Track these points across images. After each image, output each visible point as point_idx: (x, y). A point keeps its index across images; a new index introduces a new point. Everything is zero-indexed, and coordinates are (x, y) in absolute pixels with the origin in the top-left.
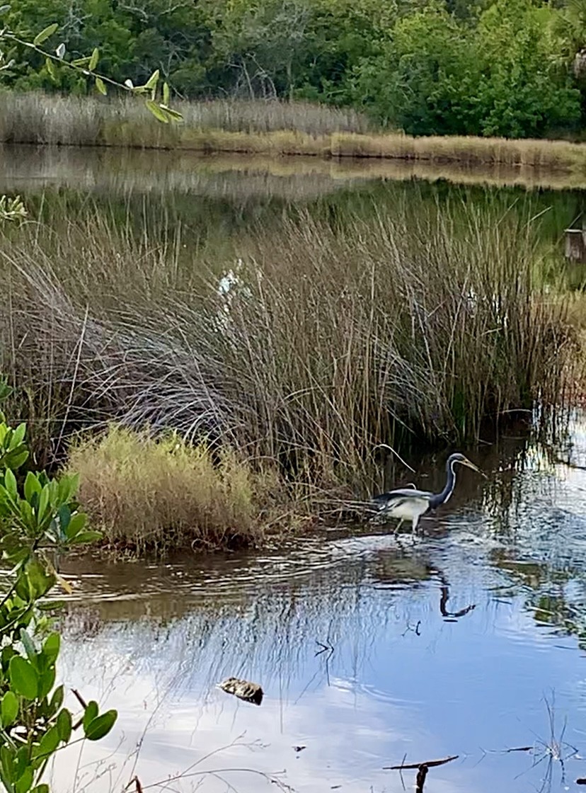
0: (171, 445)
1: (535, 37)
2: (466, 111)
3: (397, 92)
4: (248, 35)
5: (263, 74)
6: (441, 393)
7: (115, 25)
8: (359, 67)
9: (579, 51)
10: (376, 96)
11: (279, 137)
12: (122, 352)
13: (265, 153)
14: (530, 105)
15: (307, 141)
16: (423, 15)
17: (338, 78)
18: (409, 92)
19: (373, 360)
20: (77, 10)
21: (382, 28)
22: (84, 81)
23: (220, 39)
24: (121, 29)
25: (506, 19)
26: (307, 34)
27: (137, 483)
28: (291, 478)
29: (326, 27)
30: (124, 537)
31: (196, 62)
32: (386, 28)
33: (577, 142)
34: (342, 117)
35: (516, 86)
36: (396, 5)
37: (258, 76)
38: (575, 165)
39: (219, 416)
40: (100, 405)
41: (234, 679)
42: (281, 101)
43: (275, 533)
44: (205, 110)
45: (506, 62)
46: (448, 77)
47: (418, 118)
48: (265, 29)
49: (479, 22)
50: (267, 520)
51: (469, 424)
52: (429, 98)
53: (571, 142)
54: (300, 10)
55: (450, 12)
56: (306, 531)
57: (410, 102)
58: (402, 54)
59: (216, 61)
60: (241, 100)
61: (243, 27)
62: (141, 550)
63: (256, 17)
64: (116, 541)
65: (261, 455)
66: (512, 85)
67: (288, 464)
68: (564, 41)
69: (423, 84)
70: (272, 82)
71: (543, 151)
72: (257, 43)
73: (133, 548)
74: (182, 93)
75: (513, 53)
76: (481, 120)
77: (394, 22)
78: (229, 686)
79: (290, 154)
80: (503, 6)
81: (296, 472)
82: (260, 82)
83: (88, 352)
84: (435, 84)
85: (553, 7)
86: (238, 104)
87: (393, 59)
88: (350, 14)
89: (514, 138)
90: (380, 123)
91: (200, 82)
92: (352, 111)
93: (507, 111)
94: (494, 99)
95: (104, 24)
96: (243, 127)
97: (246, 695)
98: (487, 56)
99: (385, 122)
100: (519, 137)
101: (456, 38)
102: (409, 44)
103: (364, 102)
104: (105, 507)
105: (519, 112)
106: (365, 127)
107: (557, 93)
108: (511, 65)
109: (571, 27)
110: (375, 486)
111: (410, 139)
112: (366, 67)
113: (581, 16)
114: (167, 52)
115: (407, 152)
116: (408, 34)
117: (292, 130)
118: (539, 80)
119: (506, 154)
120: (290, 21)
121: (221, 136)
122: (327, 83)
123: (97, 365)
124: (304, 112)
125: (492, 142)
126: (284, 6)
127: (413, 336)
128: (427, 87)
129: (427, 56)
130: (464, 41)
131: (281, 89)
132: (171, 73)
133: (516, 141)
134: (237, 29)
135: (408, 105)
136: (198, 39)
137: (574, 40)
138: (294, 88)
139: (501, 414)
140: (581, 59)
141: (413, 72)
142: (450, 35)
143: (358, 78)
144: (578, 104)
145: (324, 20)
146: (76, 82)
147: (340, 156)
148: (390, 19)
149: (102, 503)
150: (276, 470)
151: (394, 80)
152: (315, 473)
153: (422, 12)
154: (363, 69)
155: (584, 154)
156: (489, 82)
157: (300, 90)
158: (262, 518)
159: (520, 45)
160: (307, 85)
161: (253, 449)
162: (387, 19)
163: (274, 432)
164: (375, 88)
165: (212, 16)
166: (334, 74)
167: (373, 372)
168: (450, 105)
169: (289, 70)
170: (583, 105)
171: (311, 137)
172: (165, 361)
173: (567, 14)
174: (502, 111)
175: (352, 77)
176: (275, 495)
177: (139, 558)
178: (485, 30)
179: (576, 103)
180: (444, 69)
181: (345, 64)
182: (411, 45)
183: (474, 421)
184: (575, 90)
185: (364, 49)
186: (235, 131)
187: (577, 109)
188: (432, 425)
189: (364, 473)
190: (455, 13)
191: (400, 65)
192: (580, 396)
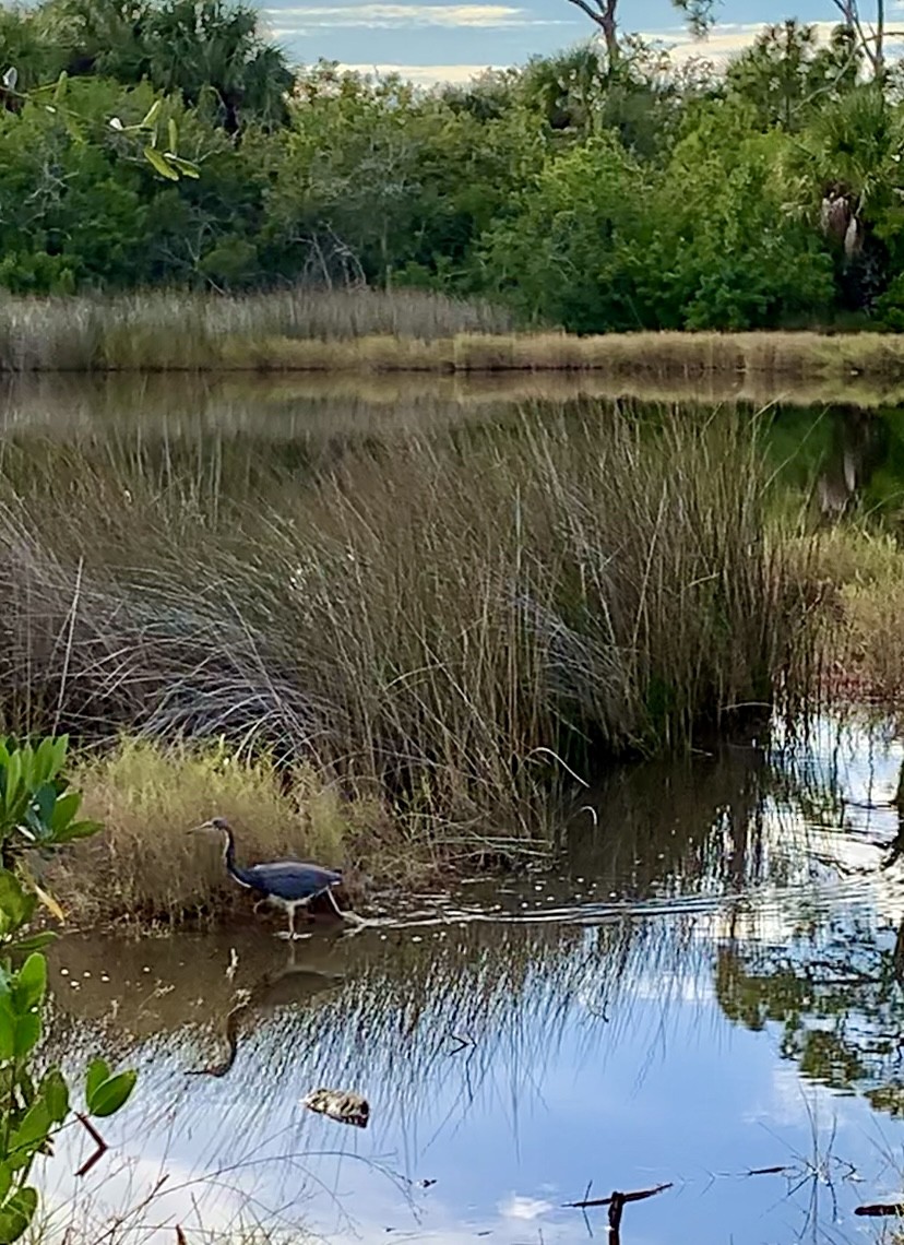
0: (217, 760)
1: (758, 177)
2: (659, 294)
3: (550, 269)
4: (320, 192)
5: (344, 251)
6: (631, 680)
7: (114, 186)
8: (492, 233)
9: (827, 196)
10: (520, 278)
11: (372, 345)
12: (136, 629)
13: (352, 369)
14: (753, 281)
15: (415, 348)
16: (586, 151)
17: (459, 252)
18: (569, 269)
19: (523, 632)
20: (56, 166)
21: (523, 174)
22: (70, 272)
23: (278, 201)
24: (124, 193)
25: (714, 152)
26: (408, 188)
27: (166, 818)
28: (402, 804)
29: (438, 177)
30: (151, 901)
31: (241, 238)
32: (529, 173)
33: (830, 334)
34: (467, 310)
35: (732, 253)
36: (544, 138)
37: (338, 254)
38: (828, 367)
39: (290, 719)
40: (106, 712)
41: (324, 1091)
42: (373, 290)
43: (383, 889)
44: (258, 308)
45: (716, 217)
46: (628, 243)
47: (584, 308)
48: (346, 182)
49: (671, 157)
50: (369, 871)
51: (676, 726)
52: (601, 277)
53: (821, 333)
54: (397, 150)
55: (627, 147)
56: (431, 885)
57: (572, 283)
58: (556, 212)
59: (271, 236)
60: (312, 292)
61: (310, 180)
62: (177, 921)
63: (330, 165)
64: (138, 908)
65: (356, 774)
66: (728, 251)
67: (398, 786)
68: (803, 181)
69: (590, 255)
70: (358, 262)
71: (779, 347)
72: (333, 204)
73: (164, 918)
74: (221, 286)
75: (726, 203)
76: (682, 307)
77: (542, 163)
78: (315, 1101)
79: (390, 370)
80: (707, 133)
81: (411, 797)
82: (340, 263)
83: (85, 631)
84: (610, 254)
85: (784, 131)
86: (306, 298)
87: (541, 221)
88: (474, 155)
89: (733, 332)
90: (526, 318)
91: (248, 266)
92: (483, 301)
93: (721, 291)
94: (699, 274)
95: (98, 185)
96: (316, 330)
97: (344, 1114)
98: (686, 209)
99: (535, 315)
100: (740, 329)
101: (639, 184)
102: (566, 195)
103: (501, 287)
104: (118, 857)
105: (739, 291)
106: (505, 325)
107: (796, 260)
108: (724, 223)
109: (814, 158)
110: (533, 816)
111: (574, 340)
112: (501, 233)
113: (828, 143)
114: (195, 224)
115: (569, 358)
116: (564, 180)
117: (392, 333)
118: (768, 243)
119: (722, 355)
120: (382, 168)
121: (283, 346)
122: (442, 260)
123: (99, 650)
124: (409, 304)
125: (700, 337)
126: (372, 146)
127: (584, 594)
128: (596, 260)
129: (596, 213)
130: (651, 187)
131: (373, 275)
132: (201, 258)
133: (735, 335)
134: (302, 184)
135: (568, 288)
136: (243, 202)
137: (818, 179)
138: (393, 271)
139: (724, 712)
140: (830, 207)
141: (574, 238)
142: (630, 179)
143: (489, 250)
144: (830, 276)
145: (434, 164)
146: (58, 277)
147: (468, 370)
148: (535, 160)
149: (114, 852)
150: (380, 795)
151: (545, 251)
152: (440, 798)
153: (584, 146)
154: (497, 237)
155: (842, 349)
156: (691, 249)
157: (403, 272)
158: (361, 868)
159: (737, 190)
160: (412, 265)
161: (343, 766)
162: (531, 159)
163: (375, 740)
164: (517, 265)
165: (262, 166)
166: (453, 246)
167: (524, 650)
168: (634, 286)
169: (384, 243)
170: (838, 277)
171: (422, 342)
172: (203, 641)
173: (806, 141)
174: (714, 291)
175: (481, 249)
176: (379, 833)
177: (175, 932)
178: (682, 170)
179: (827, 275)
180: (622, 231)
181: (469, 230)
182: (569, 197)
183: (683, 720)
184: (823, 254)
185: (498, 207)
186: (305, 338)
187: (828, 283)
188: (618, 728)
189: (516, 795)
190: (636, 148)
191: (554, 227)
192: (846, 684)
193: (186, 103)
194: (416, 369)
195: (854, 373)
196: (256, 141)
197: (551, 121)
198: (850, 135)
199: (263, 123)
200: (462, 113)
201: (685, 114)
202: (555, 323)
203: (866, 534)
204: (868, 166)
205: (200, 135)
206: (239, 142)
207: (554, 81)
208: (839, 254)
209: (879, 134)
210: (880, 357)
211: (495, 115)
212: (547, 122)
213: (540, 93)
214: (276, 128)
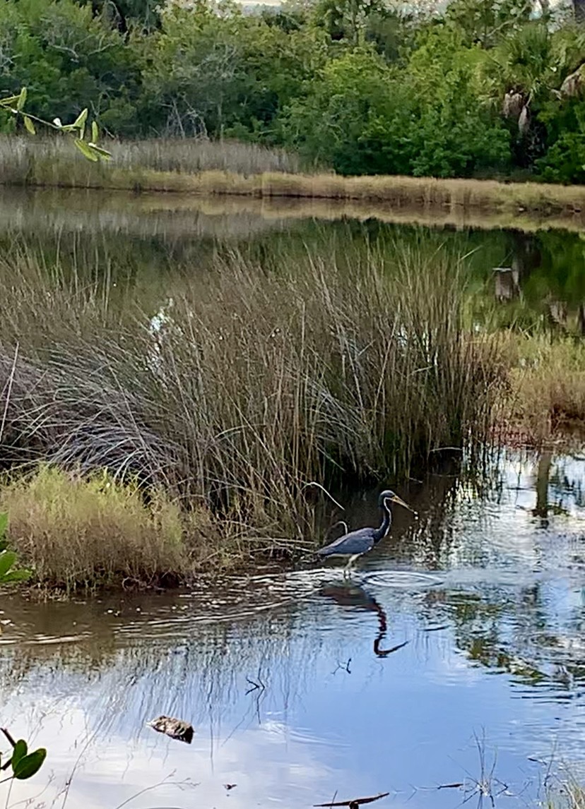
0: (102, 483)
1: (464, 78)
2: (396, 151)
3: (327, 132)
4: (179, 75)
5: (194, 114)
6: (372, 432)
7: (46, 64)
8: (290, 106)
9: (508, 92)
10: (307, 137)
11: (209, 177)
12: (52, 391)
13: (195, 192)
14: (460, 145)
15: (238, 180)
16: (353, 56)
17: (268, 118)
18: (339, 132)
19: (303, 398)
20: (7, 49)
21: (313, 69)
22: (14, 120)
23: (151, 79)
24: (52, 69)
25: (436, 60)
26: (237, 75)
27: (67, 522)
28: (221, 516)
29: (257, 68)
30: (55, 575)
31: (127, 102)
32: (316, 68)
33: (507, 182)
34: (273, 156)
35: (446, 126)
36: (326, 46)
37: (189, 116)
38: (504, 205)
39: (150, 454)
40: (30, 444)
41: (165, 718)
42: (211, 140)
43: (206, 571)
44: (136, 149)
45: (436, 102)
46: (378, 117)
47: (348, 158)
48: (197, 69)
49: (409, 62)
50: (198, 558)
51: (400, 462)
52: (360, 138)
53: (500, 182)
54: (230, 50)
55: (380, 53)
56: (237, 570)
57: (341, 142)
58: (333, 94)
59: (146, 102)
60: (172, 140)
61: (173, 67)
62: (72, 590)
63: (186, 57)
64: (47, 579)
65: (192, 493)
66: (442, 125)
67: (219, 502)
68: (493, 82)
69: (353, 124)
70: (202, 121)
71: (474, 190)
72: (188, 83)
73: (63, 587)
74: (112, 133)
75: (443, 94)
76: (411, 160)
77: (325, 62)
78: (159, 724)
79: (220, 194)
80: (433, 47)
81: (227, 511)
82: (190, 122)
83: (18, 391)
84: (366, 124)
85: (482, 47)
86: (168, 144)
87: (323, 100)
88: (280, 55)
90: (310, 163)
91: (131, 121)
92: (283, 150)
93: (437, 151)
94: (424, 139)
95: (34, 63)
96: (173, 166)
97: (176, 734)
98: (417, 96)
99: (316, 160)
100: (449, 176)
101: (387, 78)
102: (339, 85)
103: (295, 142)
104: (35, 546)
105: (449, 152)
106: (296, 166)
107: (487, 133)
108: (441, 106)
109: (501, 67)
110: (305, 525)
111: (340, 179)
112: (297, 107)
113: (510, 57)
114: (97, 92)
115: (338, 192)
116: (338, 74)
117: (222, 169)
118: (469, 121)
119: (436, 193)
120: (221, 61)
121: (152, 175)
122: (257, 123)
123: (28, 404)
124: (238, 151)
125: (423, 181)
126: (214, 46)
127: (344, 375)
128: (357, 127)
129: (358, 96)
130: (394, 81)
131: (211, 129)
132: (100, 113)
133: (446, 181)
134: (168, 69)
135: (339, 144)
136: (128, 78)
137: (503, 81)
138: (225, 128)
139: (431, 453)
140: (510, 99)
141: (343, 113)
142: (380, 76)
143: (288, 117)
144: (507, 144)
145: (255, 60)
146: (6, 122)
147: (271, 195)
148: (320, 59)
149: (32, 542)
150: (207, 508)
151: (324, 120)
152: (245, 512)
153: (352, 53)
154: (294, 110)
155: (514, 194)
156: (420, 122)
157: (231, 129)
158: (193, 556)
159: (450, 86)
160: (238, 125)
161: (184, 487)
162: (318, 59)
163: (204, 471)
164: (306, 128)
165: (142, 55)
166: (264, 114)
167: (304, 410)
168: (381, 145)
169: (220, 110)
170: (513, 145)
171: (242, 176)
172: (95, 400)
173: (496, 55)
174: (433, 151)
175: (282, 117)
176: (205, 534)
177: (70, 597)
178: (415, 71)
179: (506, 144)
180: (375, 109)
181: (275, 104)
182: (341, 85)
183: (404, 458)
184: (505, 130)
185: (294, 90)
186: (165, 170)
187: (507, 149)
188: (363, 463)
189: (295, 511)
190: (386, 54)
191: (331, 104)
192: (510, 434)
193: (94, 11)
194: (238, 194)
195: (521, 209)
196: (139, 39)
197: (332, 35)
198: (525, 52)
199: (145, 28)
200: (274, 27)
201: (419, 33)
202: (329, 167)
203: (527, 334)
204: (536, 73)
205: (103, 34)
206: (128, 38)
207: (334, 8)
208: (514, 130)
209: (544, 54)
210: (538, 200)
211: (295, 28)
212: (329, 36)
213: (325, 15)
214: (152, 31)
